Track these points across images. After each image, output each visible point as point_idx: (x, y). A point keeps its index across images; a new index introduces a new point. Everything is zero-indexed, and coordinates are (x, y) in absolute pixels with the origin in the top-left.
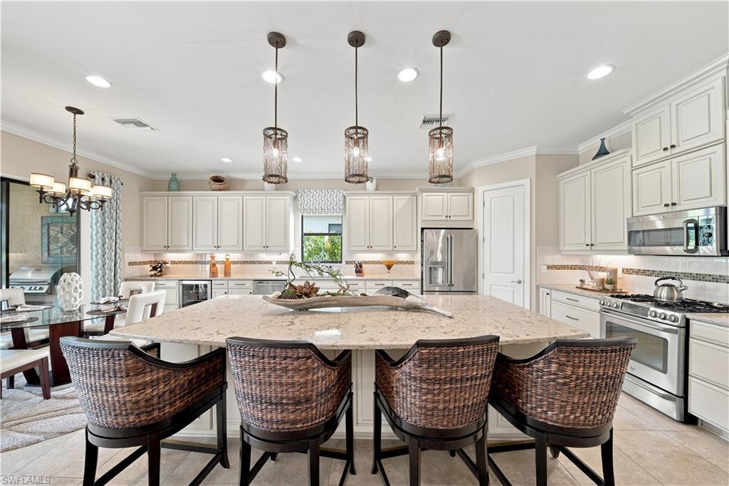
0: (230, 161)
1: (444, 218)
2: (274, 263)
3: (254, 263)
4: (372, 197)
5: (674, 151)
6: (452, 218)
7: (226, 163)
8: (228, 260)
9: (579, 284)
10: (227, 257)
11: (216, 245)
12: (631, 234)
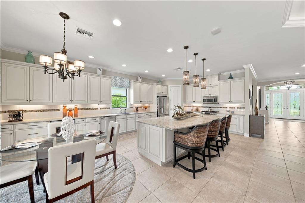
0: (93, 58)
1: (162, 93)
2: (99, 109)
3: (88, 109)
4: (141, 84)
5: (211, 86)
6: (164, 93)
7: (91, 58)
8: (76, 108)
9: (191, 110)
10: (76, 106)
11: (71, 100)
12: (204, 100)
